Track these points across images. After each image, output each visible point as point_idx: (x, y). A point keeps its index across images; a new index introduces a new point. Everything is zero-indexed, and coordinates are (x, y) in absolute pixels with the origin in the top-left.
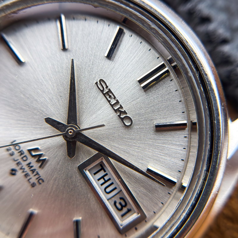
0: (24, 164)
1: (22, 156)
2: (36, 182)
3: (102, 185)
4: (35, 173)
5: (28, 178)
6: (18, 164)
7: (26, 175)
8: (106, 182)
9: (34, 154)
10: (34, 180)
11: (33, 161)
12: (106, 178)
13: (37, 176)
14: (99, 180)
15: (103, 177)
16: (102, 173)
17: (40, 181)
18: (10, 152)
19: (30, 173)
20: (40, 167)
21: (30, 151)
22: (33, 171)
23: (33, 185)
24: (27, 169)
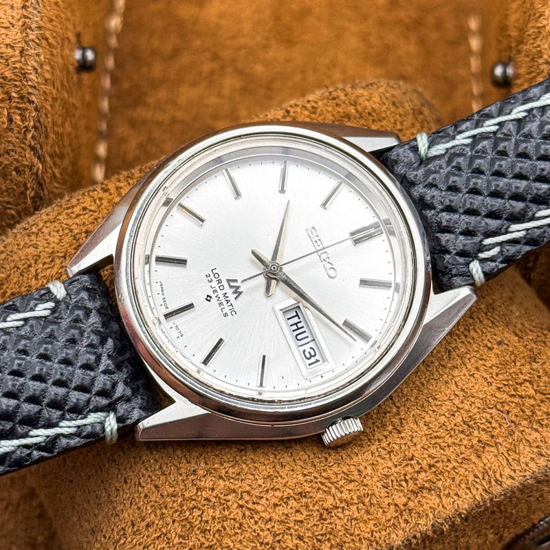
0: (220, 293)
1: (220, 285)
2: (229, 313)
3: (294, 331)
4: (229, 304)
5: (222, 307)
6: (215, 291)
7: (221, 304)
8: (298, 329)
9: (232, 284)
10: (227, 310)
11: (229, 292)
12: (299, 325)
13: (231, 307)
14: (291, 326)
15: (296, 324)
16: (296, 320)
17: (233, 313)
18: (209, 279)
19: (225, 303)
20: (236, 298)
21: (229, 281)
22: (228, 301)
23: (226, 315)
24: (222, 299)
